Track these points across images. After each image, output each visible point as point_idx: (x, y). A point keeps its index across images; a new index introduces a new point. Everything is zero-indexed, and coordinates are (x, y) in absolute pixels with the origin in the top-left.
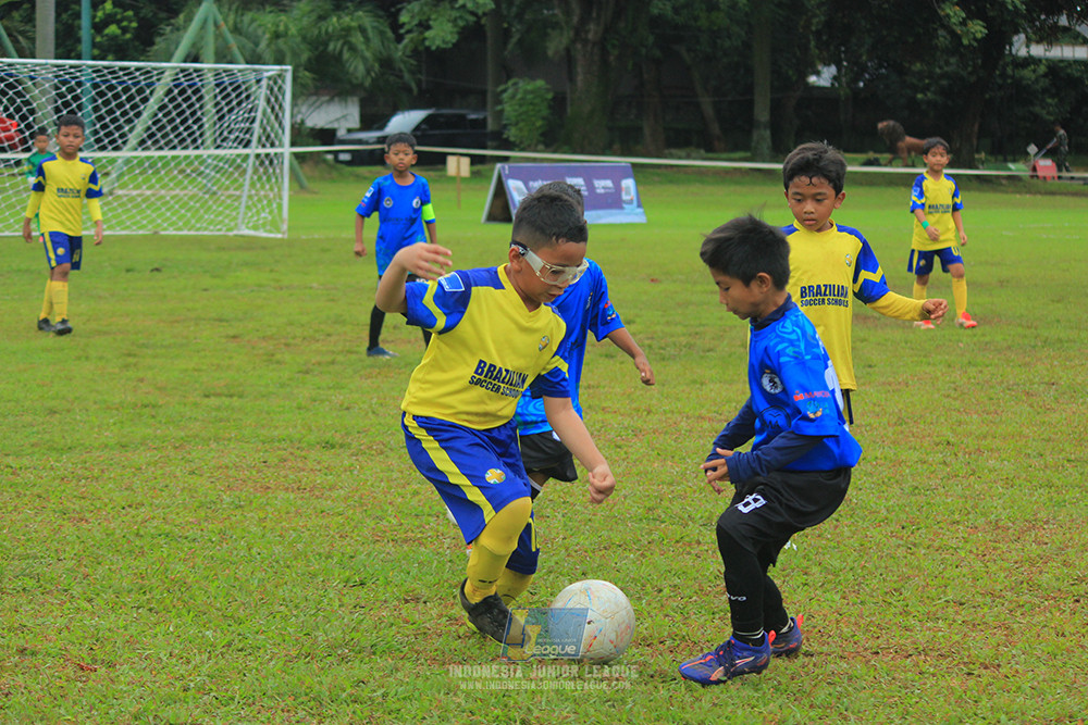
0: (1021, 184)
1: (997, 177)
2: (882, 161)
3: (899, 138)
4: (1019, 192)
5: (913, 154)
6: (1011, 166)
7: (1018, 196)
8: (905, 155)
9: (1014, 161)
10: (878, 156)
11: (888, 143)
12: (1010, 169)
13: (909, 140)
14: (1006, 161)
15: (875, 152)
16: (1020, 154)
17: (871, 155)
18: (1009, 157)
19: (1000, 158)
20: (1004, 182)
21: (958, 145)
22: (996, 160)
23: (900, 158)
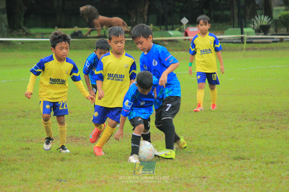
0: (178, 44)
1: (162, 41)
2: (84, 33)
3: (95, 17)
4: (177, 51)
5: (104, 27)
6: (171, 32)
7: (176, 53)
8: (99, 28)
9: (173, 29)
10: (80, 29)
11: (87, 20)
12: (170, 36)
13: (102, 18)
14: (167, 29)
15: (79, 27)
16: (175, 24)
17: (76, 29)
18: (169, 27)
19: (163, 27)
20: (166, 43)
21: (134, 20)
22: (160, 29)
23: (95, 30)
